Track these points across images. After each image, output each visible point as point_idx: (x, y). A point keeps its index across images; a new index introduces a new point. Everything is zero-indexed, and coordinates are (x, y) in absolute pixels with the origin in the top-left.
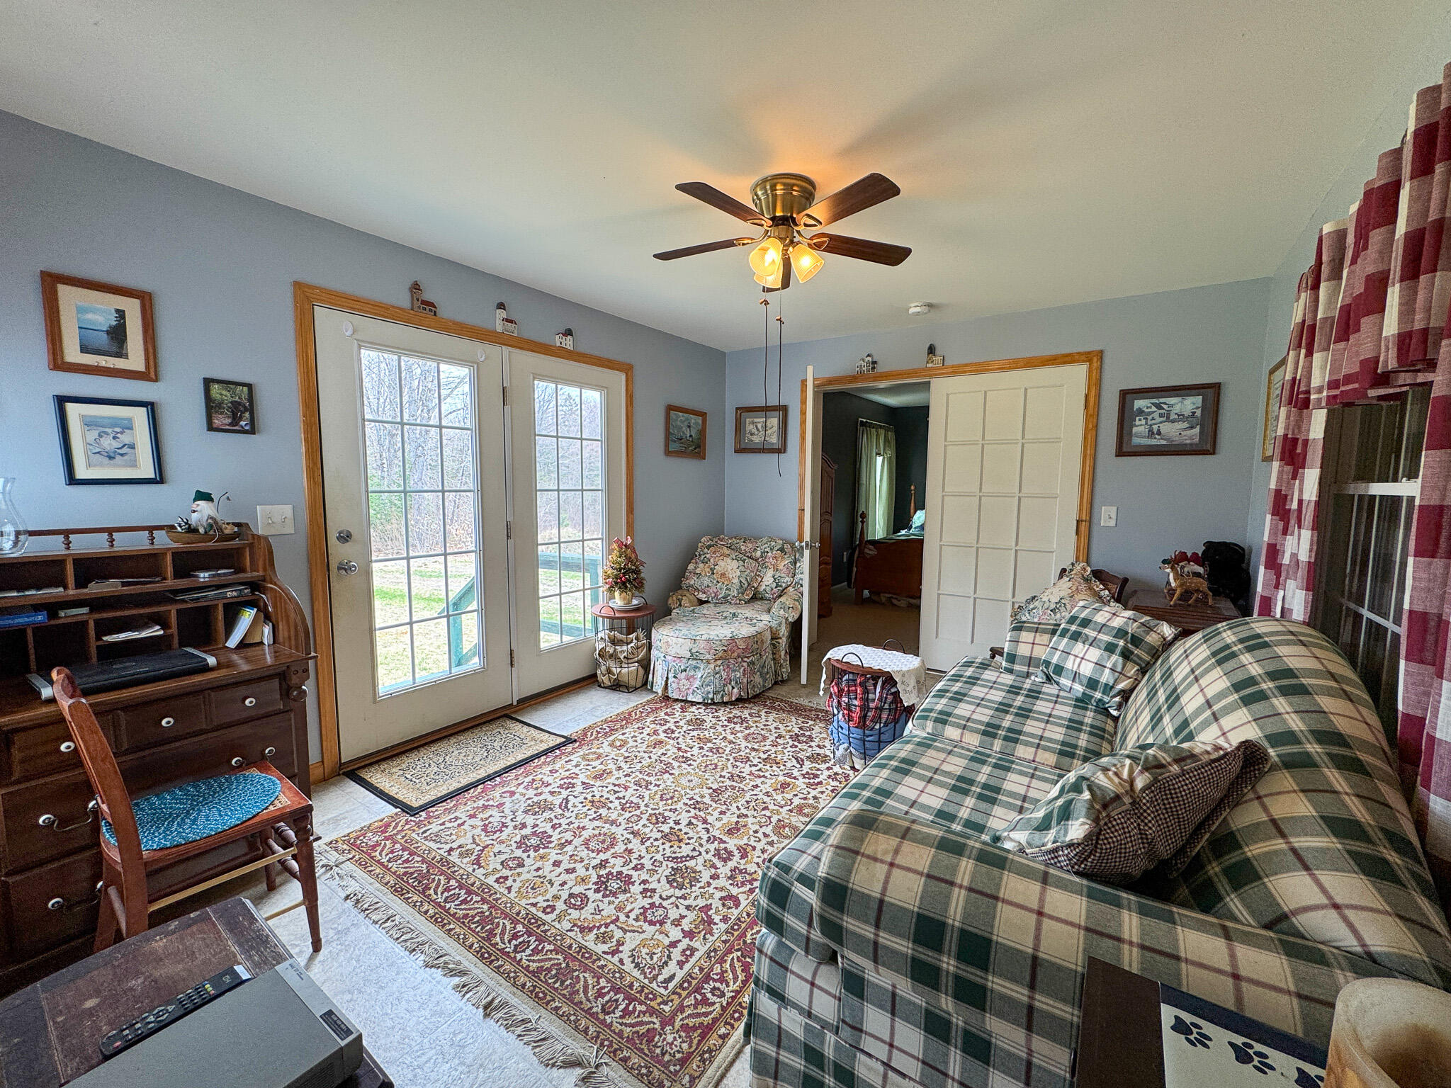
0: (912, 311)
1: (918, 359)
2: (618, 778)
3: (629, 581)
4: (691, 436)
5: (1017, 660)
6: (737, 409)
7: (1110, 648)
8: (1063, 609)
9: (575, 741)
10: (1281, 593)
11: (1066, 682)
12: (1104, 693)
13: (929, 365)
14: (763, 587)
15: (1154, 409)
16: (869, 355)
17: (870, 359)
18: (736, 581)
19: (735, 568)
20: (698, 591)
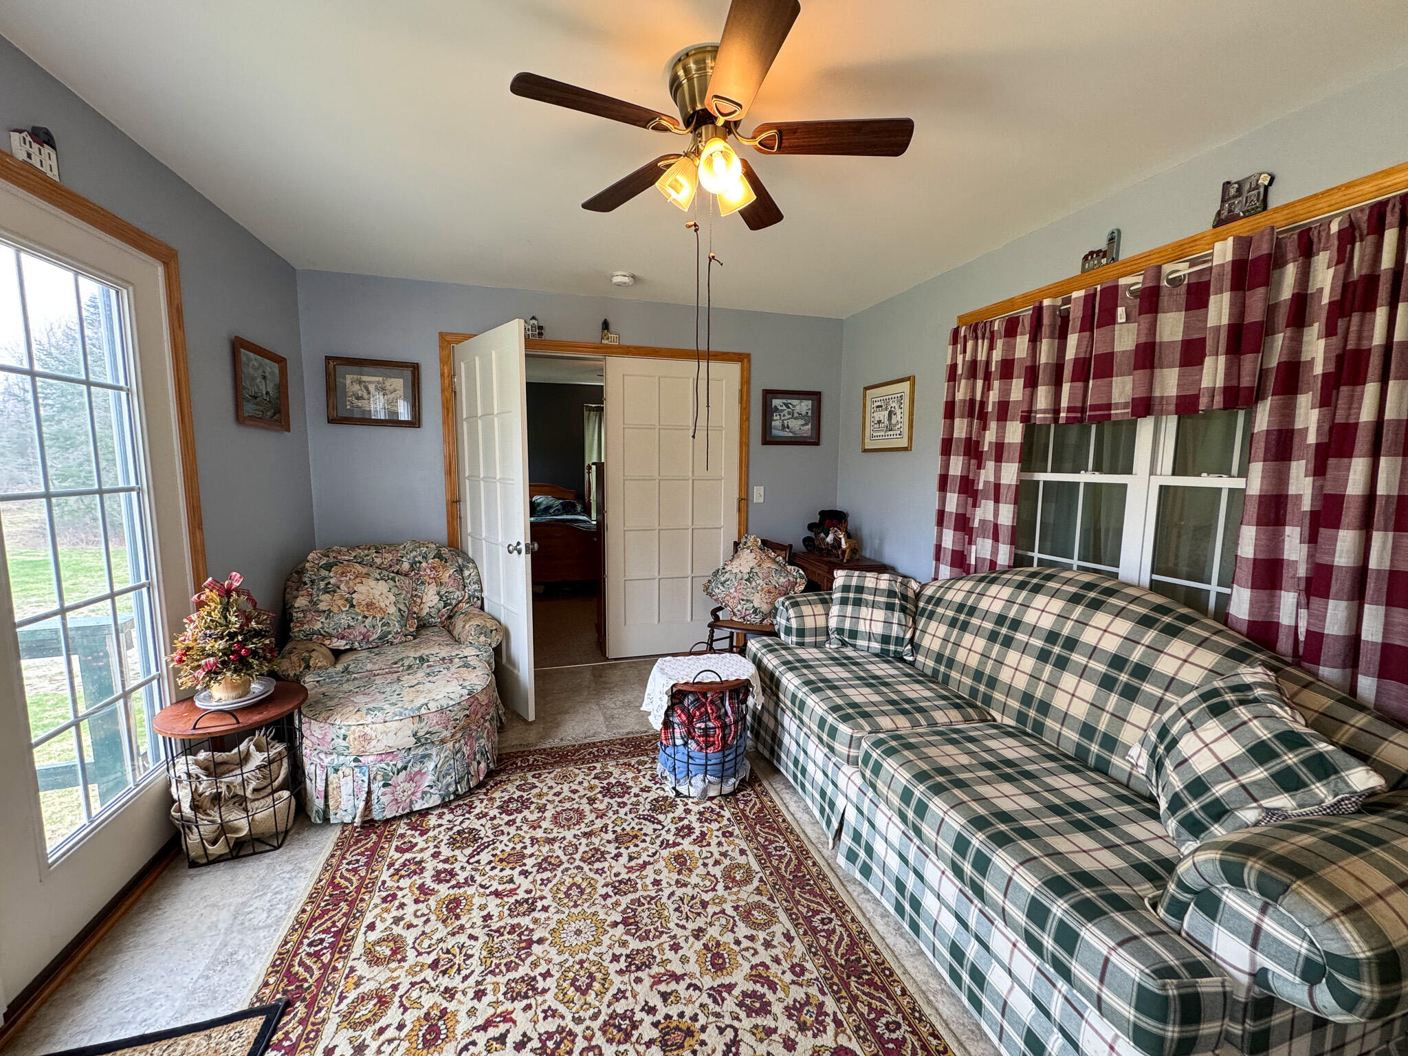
0: (616, 280)
1: (591, 334)
2: (472, 1012)
3: (254, 653)
4: (267, 393)
5: (807, 633)
6: (328, 358)
7: (890, 607)
8: (756, 578)
9: (289, 1004)
10: (974, 547)
11: (861, 643)
12: (896, 645)
13: (605, 342)
14: (426, 610)
15: (784, 407)
16: (533, 318)
17: (534, 322)
18: (392, 610)
19: (385, 591)
20: (330, 636)
